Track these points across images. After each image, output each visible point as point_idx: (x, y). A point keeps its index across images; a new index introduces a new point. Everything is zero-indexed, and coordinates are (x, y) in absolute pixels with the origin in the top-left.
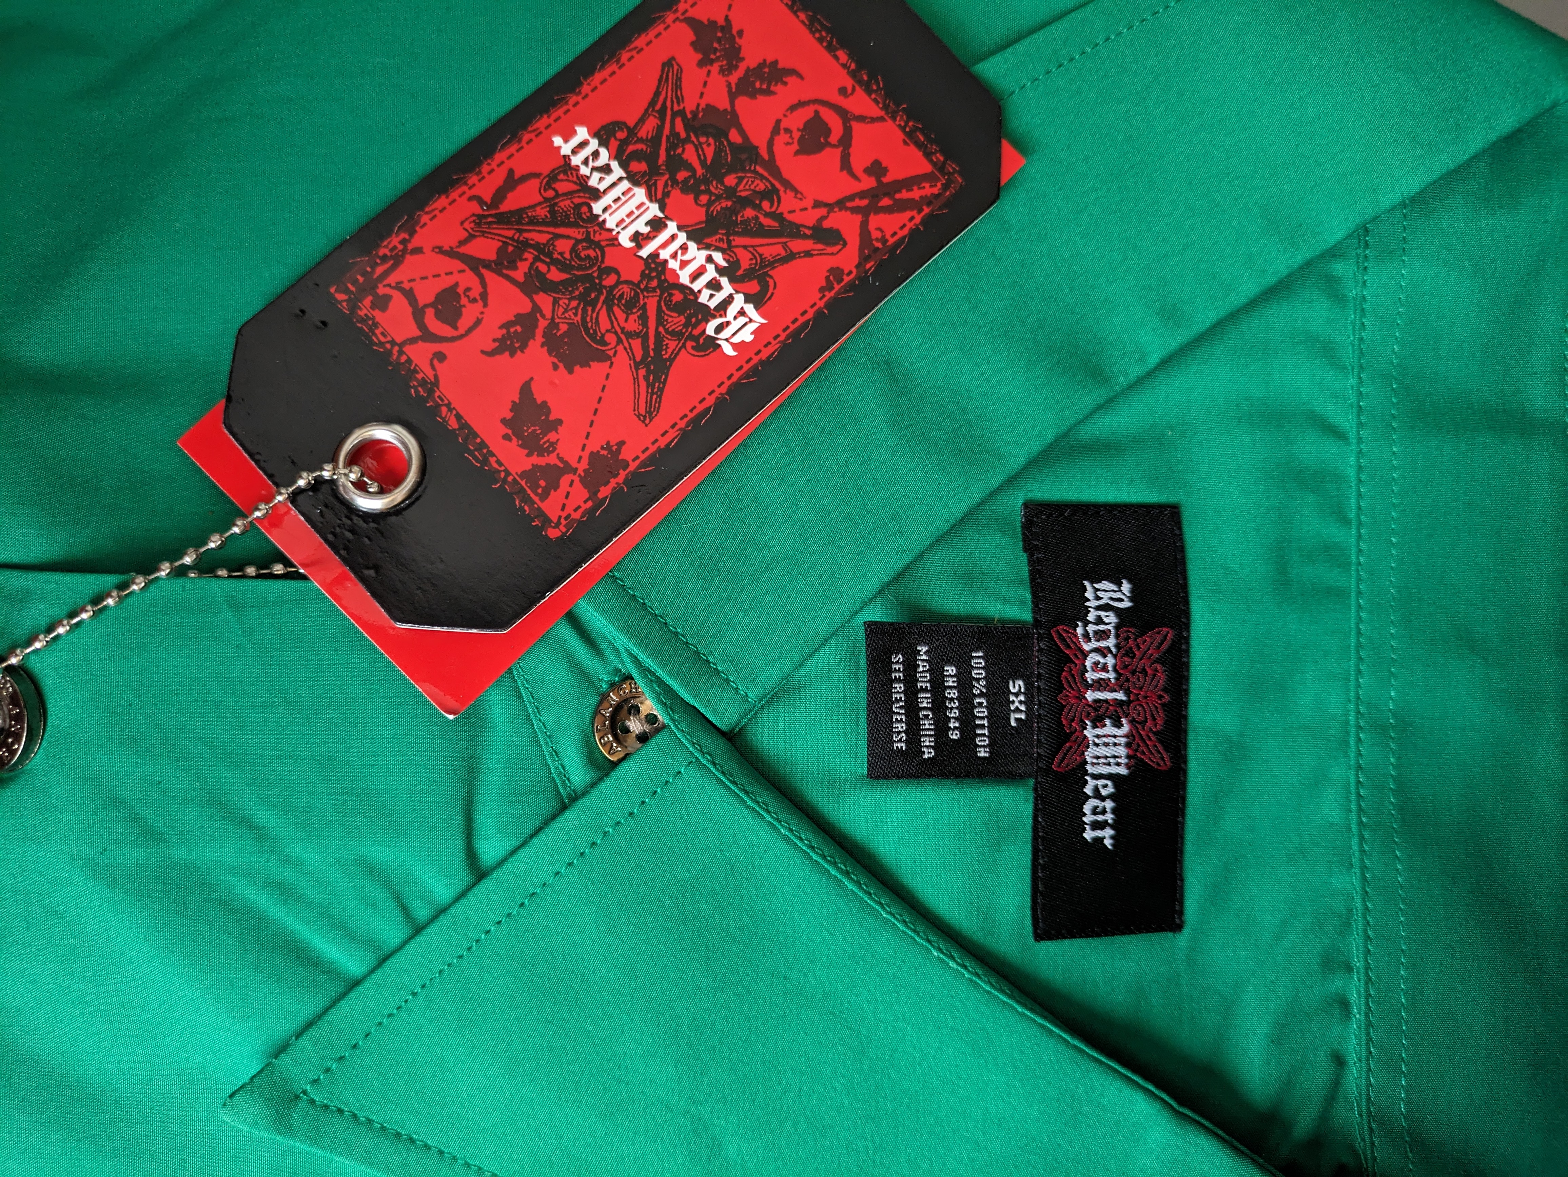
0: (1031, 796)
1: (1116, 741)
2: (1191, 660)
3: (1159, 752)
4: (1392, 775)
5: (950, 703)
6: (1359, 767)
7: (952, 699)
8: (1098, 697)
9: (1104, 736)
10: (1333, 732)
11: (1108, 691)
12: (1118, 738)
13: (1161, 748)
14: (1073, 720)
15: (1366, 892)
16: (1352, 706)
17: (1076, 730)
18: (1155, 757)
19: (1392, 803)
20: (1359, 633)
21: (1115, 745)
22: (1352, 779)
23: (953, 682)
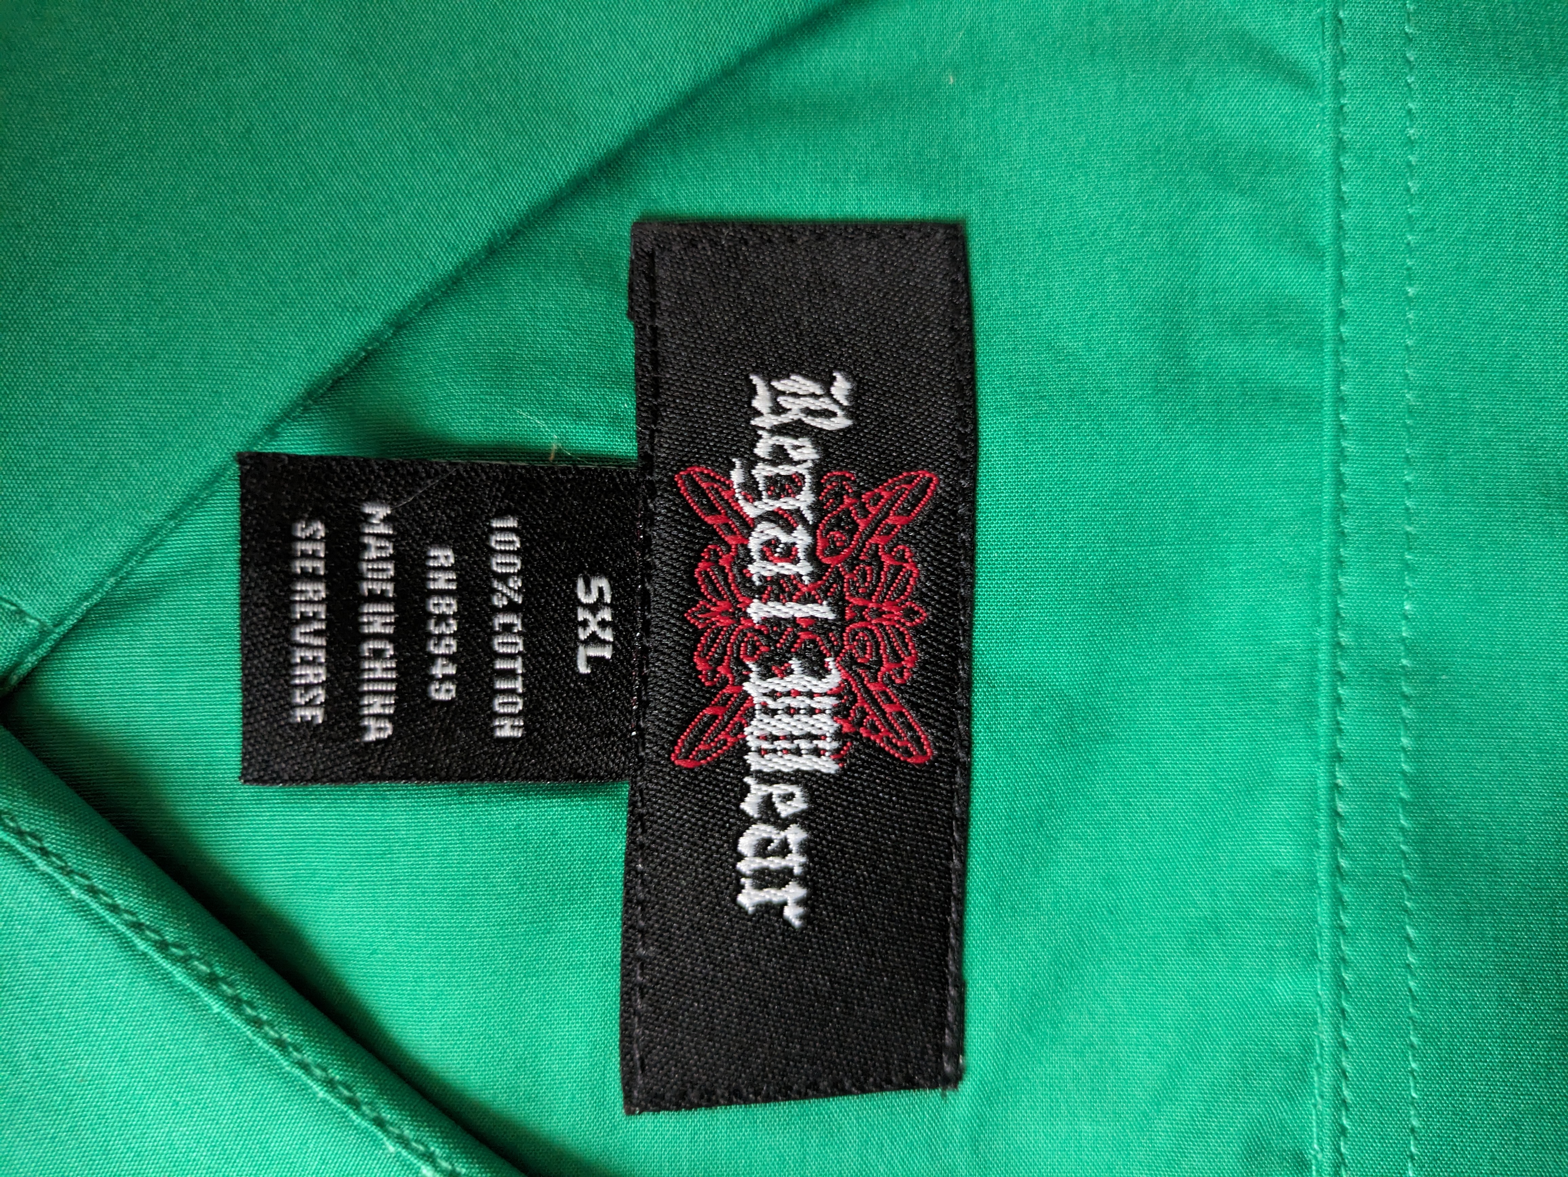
0: (622, 818)
1: (814, 705)
2: (979, 537)
3: (910, 727)
4: (1403, 773)
5: (437, 624)
6: (1337, 757)
7: (442, 618)
8: (775, 613)
9: (788, 694)
10: (1284, 685)
11: (798, 601)
12: (817, 699)
13: (911, 716)
14: (720, 662)
15: (1343, 1011)
16: (1323, 633)
17: (726, 682)
18: (900, 738)
19: (1402, 829)
20: (1340, 482)
21: (811, 711)
22: (1322, 782)
23: (449, 581)
